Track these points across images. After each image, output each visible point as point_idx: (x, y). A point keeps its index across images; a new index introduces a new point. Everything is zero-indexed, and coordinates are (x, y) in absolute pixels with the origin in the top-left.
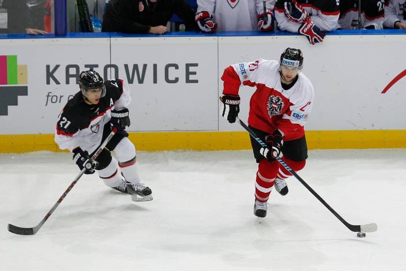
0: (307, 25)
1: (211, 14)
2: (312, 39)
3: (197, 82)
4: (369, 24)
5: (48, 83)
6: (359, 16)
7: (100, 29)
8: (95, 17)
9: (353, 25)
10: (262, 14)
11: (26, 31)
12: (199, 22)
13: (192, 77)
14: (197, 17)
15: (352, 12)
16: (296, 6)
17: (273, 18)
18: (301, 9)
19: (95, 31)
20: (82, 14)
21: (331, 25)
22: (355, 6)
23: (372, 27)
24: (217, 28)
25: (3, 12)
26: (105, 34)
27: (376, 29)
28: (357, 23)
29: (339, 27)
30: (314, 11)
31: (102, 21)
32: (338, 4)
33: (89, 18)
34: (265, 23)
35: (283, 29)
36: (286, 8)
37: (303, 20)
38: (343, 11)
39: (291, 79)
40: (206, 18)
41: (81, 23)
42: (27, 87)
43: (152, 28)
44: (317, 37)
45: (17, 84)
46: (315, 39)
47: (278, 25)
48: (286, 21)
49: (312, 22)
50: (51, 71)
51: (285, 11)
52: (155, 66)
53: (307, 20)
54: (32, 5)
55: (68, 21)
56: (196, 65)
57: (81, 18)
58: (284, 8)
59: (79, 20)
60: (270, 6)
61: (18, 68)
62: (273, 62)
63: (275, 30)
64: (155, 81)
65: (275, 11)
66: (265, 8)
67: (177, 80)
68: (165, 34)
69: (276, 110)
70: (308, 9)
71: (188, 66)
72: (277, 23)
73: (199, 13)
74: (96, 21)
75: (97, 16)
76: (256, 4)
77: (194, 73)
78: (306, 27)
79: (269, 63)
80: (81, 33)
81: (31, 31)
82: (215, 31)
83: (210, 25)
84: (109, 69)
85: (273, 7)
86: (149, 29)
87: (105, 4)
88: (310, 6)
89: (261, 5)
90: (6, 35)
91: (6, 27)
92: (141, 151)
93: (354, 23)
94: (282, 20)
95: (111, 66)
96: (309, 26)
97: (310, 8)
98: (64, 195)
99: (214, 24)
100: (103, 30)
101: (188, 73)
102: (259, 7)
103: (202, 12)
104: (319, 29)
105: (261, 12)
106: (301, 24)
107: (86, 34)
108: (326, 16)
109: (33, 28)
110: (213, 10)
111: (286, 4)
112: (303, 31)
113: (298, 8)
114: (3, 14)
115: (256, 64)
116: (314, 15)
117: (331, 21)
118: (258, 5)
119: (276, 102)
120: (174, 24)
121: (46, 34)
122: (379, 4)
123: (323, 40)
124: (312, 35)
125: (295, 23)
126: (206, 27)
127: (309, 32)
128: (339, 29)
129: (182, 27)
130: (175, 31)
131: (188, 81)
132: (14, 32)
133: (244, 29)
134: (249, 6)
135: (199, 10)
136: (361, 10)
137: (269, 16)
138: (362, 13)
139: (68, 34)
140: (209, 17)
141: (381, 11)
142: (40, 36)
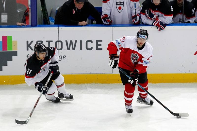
0: (157, 21)
1: (109, 15)
2: (159, 28)
3: (102, 49)
4: (187, 21)
5: (28, 50)
6: (183, 17)
7: (53, 23)
8: (51, 17)
9: (180, 21)
10: (134, 16)
11: (16, 24)
12: (103, 20)
13: (99, 47)
14: (102, 17)
15: (179, 15)
16: (151, 12)
17: (140, 18)
18: (154, 13)
19: (51, 24)
20: (44, 15)
21: (168, 21)
22: (181, 12)
23: (189, 22)
24: (112, 23)
25: (6, 14)
26: (56, 25)
27: (191, 23)
28: (182, 20)
29: (173, 22)
30: (160, 14)
31: (55, 19)
32: (172, 11)
33: (48, 18)
34: (136, 20)
35: (145, 23)
36: (146, 12)
37: (155, 18)
38: (174, 14)
39: (142, 45)
40: (106, 17)
41: (44, 20)
42: (17, 52)
43: (79, 23)
44: (162, 27)
45: (12, 50)
46: (161, 28)
47: (142, 21)
48: (146, 19)
49: (159, 20)
50: (29, 44)
51: (146, 14)
52: (81, 41)
53: (157, 19)
54: (19, 11)
55: (37, 19)
56: (101, 41)
57: (44, 18)
58: (145, 13)
59: (43, 19)
60: (138, 12)
61: (13, 43)
62: (132, 37)
63: (141, 23)
64: (81, 49)
65: (141, 14)
66: (136, 13)
67: (92, 48)
68: (86, 25)
69: (134, 60)
70: (157, 13)
71: (97, 41)
72: (142, 20)
73: (103, 15)
74: (51, 19)
75: (52, 16)
76: (131, 10)
77: (101, 45)
78: (156, 22)
79: (131, 38)
80: (44, 25)
81: (19, 24)
82: (111, 24)
83: (108, 21)
84: (58, 43)
85: (140, 12)
86: (78, 23)
87: (56, 11)
88: (158, 12)
89: (134, 11)
90: (7, 26)
91: (6, 22)
92: (74, 84)
93: (180, 20)
94: (144, 19)
95: (59, 41)
96: (158, 21)
97: (158, 13)
98: (36, 104)
99: (110, 21)
100: (55, 24)
101: (97, 45)
102: (133, 12)
103: (104, 14)
104: (163, 23)
105: (134, 15)
106: (154, 21)
107: (46, 25)
108: (166, 17)
109: (20, 23)
110: (110, 13)
111: (146, 10)
112: (154, 24)
113: (152, 13)
114: (5, 15)
115: (124, 39)
116: (160, 16)
117: (169, 19)
118: (132, 11)
119: (135, 56)
120: (90, 20)
121: (26, 25)
122: (193, 11)
123: (165, 28)
124: (159, 26)
125: (150, 20)
126: (106, 22)
127: (158, 24)
128: (172, 23)
129: (94, 22)
130: (91, 24)
131: (97, 49)
132: (11, 24)
133: (125, 23)
134: (128, 11)
135: (103, 14)
136: (184, 14)
137: (138, 17)
138: (184, 15)
139: (37, 25)
140: (108, 17)
141: (193, 14)
142: (23, 26)
